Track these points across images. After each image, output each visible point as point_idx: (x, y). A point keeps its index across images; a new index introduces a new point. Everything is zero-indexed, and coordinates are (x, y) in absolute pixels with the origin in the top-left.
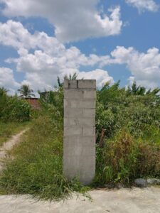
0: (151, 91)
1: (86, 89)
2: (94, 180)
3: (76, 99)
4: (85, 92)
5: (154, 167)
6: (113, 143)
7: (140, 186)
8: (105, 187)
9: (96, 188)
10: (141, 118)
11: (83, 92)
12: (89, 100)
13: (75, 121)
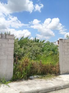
0: (42, 41)
1: (10, 39)
2: (12, 78)
3: (5, 43)
4: (9, 40)
5: (37, 71)
6: (21, 62)
7: (31, 79)
8: (17, 81)
9: (12, 82)
10: (35, 52)
11: (8, 40)
12: (11, 44)
13: (4, 53)
